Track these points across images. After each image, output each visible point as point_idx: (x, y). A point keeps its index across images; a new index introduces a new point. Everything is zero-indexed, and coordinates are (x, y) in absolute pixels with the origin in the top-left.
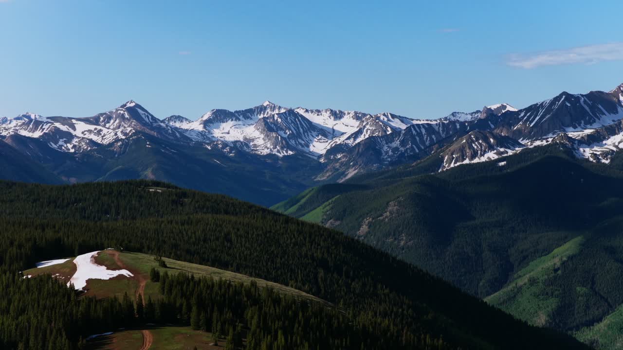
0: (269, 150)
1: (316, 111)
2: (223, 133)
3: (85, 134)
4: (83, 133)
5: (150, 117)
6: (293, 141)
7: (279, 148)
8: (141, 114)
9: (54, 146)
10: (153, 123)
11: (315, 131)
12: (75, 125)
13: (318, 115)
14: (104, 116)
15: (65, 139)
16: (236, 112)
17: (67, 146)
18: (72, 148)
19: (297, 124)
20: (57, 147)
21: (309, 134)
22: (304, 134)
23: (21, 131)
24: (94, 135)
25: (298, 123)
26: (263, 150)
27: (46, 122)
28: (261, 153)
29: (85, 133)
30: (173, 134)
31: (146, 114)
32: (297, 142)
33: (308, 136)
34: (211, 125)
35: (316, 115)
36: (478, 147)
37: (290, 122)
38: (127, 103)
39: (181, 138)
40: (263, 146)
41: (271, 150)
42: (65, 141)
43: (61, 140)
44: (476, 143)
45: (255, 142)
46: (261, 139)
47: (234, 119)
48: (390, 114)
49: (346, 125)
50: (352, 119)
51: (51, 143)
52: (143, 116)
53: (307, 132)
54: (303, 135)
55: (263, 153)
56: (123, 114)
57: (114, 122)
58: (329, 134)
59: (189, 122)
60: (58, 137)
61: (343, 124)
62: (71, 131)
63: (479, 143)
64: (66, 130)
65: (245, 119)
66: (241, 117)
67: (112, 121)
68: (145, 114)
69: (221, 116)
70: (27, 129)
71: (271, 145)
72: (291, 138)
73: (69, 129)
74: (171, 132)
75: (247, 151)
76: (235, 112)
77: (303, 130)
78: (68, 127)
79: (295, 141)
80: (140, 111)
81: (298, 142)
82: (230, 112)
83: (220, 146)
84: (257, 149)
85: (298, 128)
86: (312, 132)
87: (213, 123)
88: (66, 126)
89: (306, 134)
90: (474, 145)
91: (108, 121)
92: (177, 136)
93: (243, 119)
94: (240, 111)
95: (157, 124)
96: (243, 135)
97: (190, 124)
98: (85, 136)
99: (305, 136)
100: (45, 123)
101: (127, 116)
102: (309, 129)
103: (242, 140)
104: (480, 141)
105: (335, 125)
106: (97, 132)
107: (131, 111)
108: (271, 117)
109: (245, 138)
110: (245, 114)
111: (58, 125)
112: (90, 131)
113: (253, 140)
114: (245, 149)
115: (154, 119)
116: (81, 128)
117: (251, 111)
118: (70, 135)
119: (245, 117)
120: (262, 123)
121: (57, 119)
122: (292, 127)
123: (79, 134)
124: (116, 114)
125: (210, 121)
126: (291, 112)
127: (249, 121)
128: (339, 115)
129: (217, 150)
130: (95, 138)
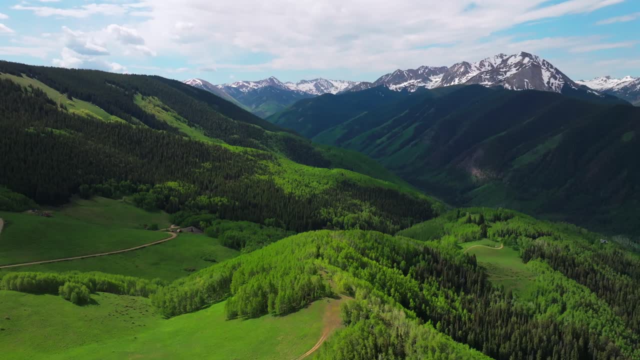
1: (336, 80)
2: (303, 88)
3: (253, 87)
7: (320, 93)
9: (241, 90)
12: (250, 84)
14: (262, 81)
15: (245, 88)
18: (247, 91)
23: (233, 86)
25: (329, 84)
28: (314, 94)
35: (336, 82)
37: (326, 84)
38: (271, 77)
46: (315, 89)
47: (308, 83)
49: (345, 86)
59: (293, 84)
60: (243, 87)
68: (276, 81)
69: (303, 82)
70: (235, 85)
71: (318, 92)
72: (325, 90)
74: (284, 87)
76: (308, 81)
80: (274, 80)
88: (247, 84)
92: (286, 88)
95: (280, 84)
101: (269, 81)
103: (308, 90)
105: (342, 86)
106: (257, 86)
107: (271, 80)
108: (319, 83)
109: (310, 89)
110: (311, 81)
111: (245, 83)
112: (255, 86)
113: (312, 90)
114: (309, 93)
115: (279, 82)
116: (252, 84)
117: (314, 80)
118: (248, 87)
119: (311, 82)
120: (316, 84)
121: (244, 82)
122: (326, 86)
123: (251, 86)
124: (266, 81)
125: (299, 84)
126: (326, 80)
127: (312, 84)
128: (343, 82)
129: (298, 93)
130: (256, 88)
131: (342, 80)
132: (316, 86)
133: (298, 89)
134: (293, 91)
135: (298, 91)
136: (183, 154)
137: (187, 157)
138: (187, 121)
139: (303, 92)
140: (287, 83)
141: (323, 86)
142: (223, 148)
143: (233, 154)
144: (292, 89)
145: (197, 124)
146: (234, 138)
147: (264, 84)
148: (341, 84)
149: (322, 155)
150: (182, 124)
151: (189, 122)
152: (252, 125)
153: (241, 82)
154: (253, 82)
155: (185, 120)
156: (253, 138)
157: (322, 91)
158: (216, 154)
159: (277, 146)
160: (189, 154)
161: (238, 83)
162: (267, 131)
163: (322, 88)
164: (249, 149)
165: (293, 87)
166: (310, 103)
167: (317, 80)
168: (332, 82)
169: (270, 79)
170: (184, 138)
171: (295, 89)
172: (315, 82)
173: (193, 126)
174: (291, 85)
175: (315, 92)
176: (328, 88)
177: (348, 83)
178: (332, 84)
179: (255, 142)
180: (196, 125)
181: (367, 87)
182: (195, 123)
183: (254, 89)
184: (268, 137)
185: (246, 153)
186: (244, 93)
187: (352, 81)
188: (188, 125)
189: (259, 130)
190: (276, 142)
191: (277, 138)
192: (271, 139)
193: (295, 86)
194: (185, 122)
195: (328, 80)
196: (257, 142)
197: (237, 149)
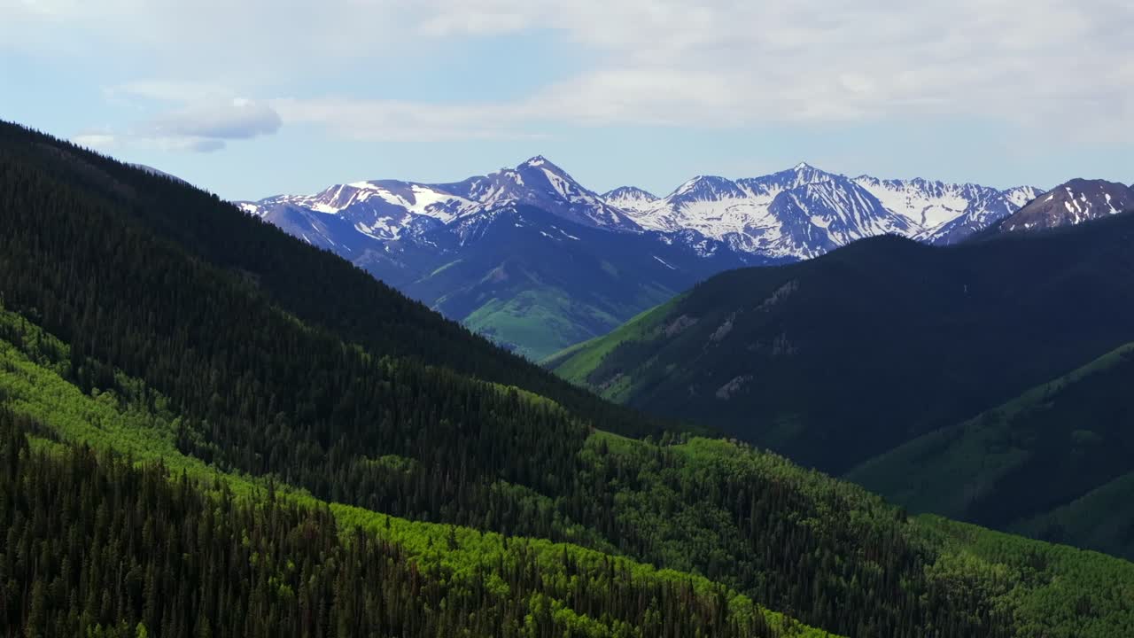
0: (789, 249)
1: (893, 181)
2: (708, 219)
3: (431, 211)
4: (426, 208)
5: (567, 185)
6: (840, 234)
7: (806, 246)
8: (551, 180)
9: (365, 230)
10: (572, 197)
11: (883, 217)
12: (415, 195)
13: (897, 190)
14: (479, 181)
15: (388, 218)
16: (741, 181)
17: (390, 230)
18: (398, 234)
19: (851, 203)
20: (370, 231)
21: (873, 222)
22: (862, 222)
23: (318, 205)
24: (446, 211)
25: (853, 201)
26: (778, 249)
27: (365, 189)
28: (773, 254)
29: (431, 208)
30: (607, 215)
31: (561, 180)
32: (847, 237)
33: (870, 225)
34: (691, 204)
35: (894, 189)
36: (1076, 210)
37: (837, 200)
38: (530, 160)
39: (619, 224)
40: (778, 242)
41: (791, 250)
42: (387, 221)
43: (381, 219)
44: (1075, 202)
45: (765, 235)
46: (778, 229)
47: (734, 195)
48: (1033, 188)
49: (948, 209)
50: (960, 197)
51: (361, 224)
52: (555, 184)
53: (868, 218)
54: (860, 225)
55: (776, 255)
56: (513, 178)
57: (495, 192)
58: (912, 224)
59: (653, 200)
60: (376, 214)
61: (943, 206)
62: (406, 204)
63: (1080, 202)
64: (398, 203)
65: (756, 194)
66: (748, 192)
67: (491, 191)
68: (558, 180)
69: (710, 187)
70: (329, 202)
71: (792, 241)
72: (835, 229)
73: (403, 200)
74: (602, 212)
75: (748, 250)
76: (738, 181)
77: (861, 214)
78: (401, 197)
79: (843, 235)
80: (549, 174)
81: (849, 236)
82: (729, 182)
83: (690, 239)
84: (767, 247)
85: (852, 211)
86: (879, 218)
87: (694, 201)
88: (398, 196)
89: (866, 222)
90: (1067, 205)
91: (484, 189)
92: (612, 221)
93: (752, 194)
94: (746, 180)
95: (580, 198)
96: (745, 223)
97: (654, 204)
98: (430, 214)
99: (863, 226)
100: (361, 190)
101: (519, 181)
102: (872, 215)
103: (741, 231)
104: (1084, 199)
105: (927, 208)
106: (452, 207)
107: (532, 174)
108: (801, 191)
109: (747, 229)
110: (757, 185)
111: (383, 194)
112: (439, 206)
113: (761, 232)
114: (744, 247)
115: (575, 188)
116: (425, 199)
117: (769, 180)
118: (402, 211)
119: (757, 191)
120: (782, 200)
121: (384, 184)
122: (840, 209)
123: (419, 209)
124: (501, 179)
125: (689, 197)
126: (840, 180)
127: (762, 199)
128: (938, 190)
129: (680, 245)
130: (445, 217)
131: (931, 178)
132: (784, 209)
133: (683, 224)
134: (653, 235)
135: (679, 236)
136: (24, 579)
137: (54, 604)
138: (64, 349)
139: (711, 242)
140: (615, 194)
141: (823, 211)
142: (345, 535)
143: (435, 586)
144: (649, 223)
145: (130, 374)
146: (383, 469)
147: (490, 199)
148: (921, 202)
149: (1000, 604)
150: (30, 367)
151: (76, 360)
152: (501, 389)
153: (362, 185)
154: (436, 188)
155: (51, 340)
156: (512, 480)
157: (820, 237)
158: (293, 580)
159: (681, 537)
160: (75, 580)
161: (349, 190)
162: (599, 436)
163: (818, 221)
164: (544, 551)
165: (651, 216)
166: (785, 289)
167: (790, 175)
168: (876, 191)
169: (524, 169)
170: (37, 444)
171: (663, 227)
172: (775, 191)
173: (106, 384)
174: (643, 205)
175: (778, 245)
176: (851, 225)
177: (966, 194)
178: (875, 202)
179: (527, 502)
180: (120, 376)
181: (1100, 206)
182: (117, 363)
183: (438, 222)
184: (611, 472)
185: (525, 579)
186: (380, 245)
187: (985, 183)
188: (71, 377)
189: (552, 421)
190: (673, 508)
191: (675, 486)
192: (636, 486)
193: (664, 208)
194: (54, 357)
195: (850, 175)
196: (544, 504)
197: (453, 545)
